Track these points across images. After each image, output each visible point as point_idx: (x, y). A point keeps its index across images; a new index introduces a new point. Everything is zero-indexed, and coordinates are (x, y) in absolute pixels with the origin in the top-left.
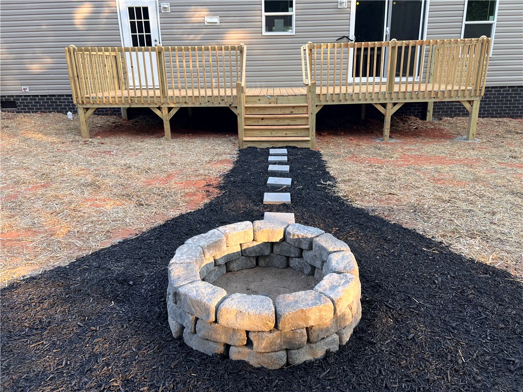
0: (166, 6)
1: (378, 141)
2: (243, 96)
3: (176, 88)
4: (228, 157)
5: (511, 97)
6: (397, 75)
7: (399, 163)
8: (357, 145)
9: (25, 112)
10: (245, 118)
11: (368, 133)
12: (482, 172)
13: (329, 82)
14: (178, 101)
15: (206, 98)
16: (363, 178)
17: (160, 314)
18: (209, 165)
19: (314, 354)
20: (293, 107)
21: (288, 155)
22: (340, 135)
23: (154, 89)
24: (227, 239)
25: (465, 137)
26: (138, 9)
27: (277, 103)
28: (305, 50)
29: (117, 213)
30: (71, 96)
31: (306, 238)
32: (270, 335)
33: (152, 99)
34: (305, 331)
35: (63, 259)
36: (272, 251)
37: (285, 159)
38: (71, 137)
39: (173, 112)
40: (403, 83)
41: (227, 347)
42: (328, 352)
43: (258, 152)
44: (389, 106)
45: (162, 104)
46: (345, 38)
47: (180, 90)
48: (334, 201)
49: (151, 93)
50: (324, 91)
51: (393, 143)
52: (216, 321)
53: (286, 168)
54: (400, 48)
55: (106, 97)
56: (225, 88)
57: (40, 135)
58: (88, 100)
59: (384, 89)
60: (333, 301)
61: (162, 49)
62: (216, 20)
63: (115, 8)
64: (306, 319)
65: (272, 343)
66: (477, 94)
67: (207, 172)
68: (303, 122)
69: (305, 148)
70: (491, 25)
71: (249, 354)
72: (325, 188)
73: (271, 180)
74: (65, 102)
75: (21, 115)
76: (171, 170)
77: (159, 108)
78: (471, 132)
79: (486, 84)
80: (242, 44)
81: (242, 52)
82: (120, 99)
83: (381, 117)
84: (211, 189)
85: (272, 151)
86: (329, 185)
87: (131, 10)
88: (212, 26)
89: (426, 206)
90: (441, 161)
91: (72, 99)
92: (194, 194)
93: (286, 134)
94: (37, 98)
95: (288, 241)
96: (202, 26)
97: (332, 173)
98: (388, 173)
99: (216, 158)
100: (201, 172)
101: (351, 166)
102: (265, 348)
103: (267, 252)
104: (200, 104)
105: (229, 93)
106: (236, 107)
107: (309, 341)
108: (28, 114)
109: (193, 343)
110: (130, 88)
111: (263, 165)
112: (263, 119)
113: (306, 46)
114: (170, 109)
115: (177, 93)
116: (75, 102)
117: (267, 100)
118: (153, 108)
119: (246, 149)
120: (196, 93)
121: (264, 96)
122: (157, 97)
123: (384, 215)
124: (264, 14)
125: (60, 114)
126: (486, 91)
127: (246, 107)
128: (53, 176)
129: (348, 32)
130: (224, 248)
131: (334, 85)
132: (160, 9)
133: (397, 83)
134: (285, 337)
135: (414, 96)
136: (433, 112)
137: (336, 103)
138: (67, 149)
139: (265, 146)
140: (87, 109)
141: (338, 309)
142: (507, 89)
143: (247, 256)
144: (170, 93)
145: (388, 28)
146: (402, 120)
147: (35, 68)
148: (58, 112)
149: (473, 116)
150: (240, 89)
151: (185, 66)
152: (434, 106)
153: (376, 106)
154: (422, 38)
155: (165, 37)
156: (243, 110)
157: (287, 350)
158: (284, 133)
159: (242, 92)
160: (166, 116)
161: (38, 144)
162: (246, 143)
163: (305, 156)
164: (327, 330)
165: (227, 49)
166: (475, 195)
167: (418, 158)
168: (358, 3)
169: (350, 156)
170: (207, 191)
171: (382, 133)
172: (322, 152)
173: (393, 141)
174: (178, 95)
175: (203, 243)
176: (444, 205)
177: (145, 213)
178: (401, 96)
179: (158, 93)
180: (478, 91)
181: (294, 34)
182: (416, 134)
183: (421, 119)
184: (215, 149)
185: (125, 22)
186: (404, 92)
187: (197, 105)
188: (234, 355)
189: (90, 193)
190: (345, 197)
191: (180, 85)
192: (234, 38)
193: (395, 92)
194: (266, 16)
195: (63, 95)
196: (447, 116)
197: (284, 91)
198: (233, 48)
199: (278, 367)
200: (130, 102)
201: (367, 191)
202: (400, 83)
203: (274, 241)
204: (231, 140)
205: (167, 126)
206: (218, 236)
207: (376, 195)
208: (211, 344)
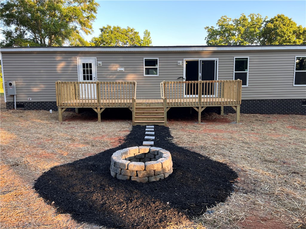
0: (100, 63)
1: (196, 123)
2: (135, 103)
3: (105, 99)
4: (128, 129)
5: (259, 104)
6: (203, 94)
7: (202, 132)
8: (186, 125)
9: (28, 110)
10: (136, 113)
11: (192, 120)
12: (236, 136)
13: (173, 97)
14: (105, 105)
15: (118, 104)
16: (185, 137)
17: (108, 172)
18: (119, 132)
19: (156, 179)
20: (157, 108)
21: (154, 128)
22: (179, 121)
23: (94, 99)
24: (130, 151)
25: (235, 122)
26: (87, 64)
27: (150, 106)
28: (162, 84)
29: (85, 148)
30: (56, 102)
31: (157, 151)
32: (143, 172)
33: (93, 104)
34: (153, 171)
35: (69, 161)
36: (145, 157)
37: (153, 129)
38: (54, 121)
39: (103, 110)
40: (206, 98)
41: (130, 177)
42: (160, 179)
43: (141, 127)
44: (200, 108)
45: (98, 106)
46: (181, 78)
47: (106, 100)
48: (171, 144)
49: (93, 101)
50: (171, 101)
51: (202, 124)
52: (127, 169)
53: (153, 133)
54: (203, 84)
55: (72, 103)
56: (127, 99)
57: (39, 120)
58: (63, 104)
59: (197, 100)
60: (162, 163)
61: (99, 83)
62: (123, 69)
63: (76, 64)
64: (154, 167)
65: (144, 174)
66: (238, 103)
67: (119, 135)
68: (162, 114)
69: (162, 126)
70: (246, 73)
71: (137, 178)
72: (168, 140)
73: (146, 137)
74: (48, 105)
75: (26, 111)
76: (103, 134)
77: (96, 108)
78: (237, 119)
79: (241, 99)
80: (134, 81)
81: (134, 84)
82: (78, 104)
83: (197, 113)
84: (121, 141)
85: (147, 127)
86: (170, 139)
87: (84, 64)
88: (121, 72)
89: (207, 146)
90: (221, 131)
91: (56, 104)
92: (114, 142)
93: (154, 120)
94: (35, 103)
95: (150, 152)
96: (116, 72)
97: (172, 135)
98: (196, 135)
99: (123, 129)
100: (117, 134)
101: (181, 133)
102: (142, 176)
103: (143, 157)
104: (115, 106)
105: (128, 101)
106: (132, 108)
107: (154, 175)
108: (30, 111)
109: (120, 177)
110: (80, 99)
111: (143, 132)
112: (143, 113)
113: (163, 83)
114: (101, 109)
115: (105, 101)
116: (57, 105)
117: (146, 105)
118: (94, 108)
119: (136, 126)
120: (114, 102)
121: (144, 103)
122: (96, 103)
123: (190, 149)
124: (145, 67)
125: (45, 111)
126: (242, 102)
127: (136, 108)
128: (53, 136)
129: (182, 75)
130: (129, 154)
131: (175, 98)
132: (97, 64)
133: (203, 98)
134: (147, 173)
135: (210, 104)
136: (224, 111)
137: (176, 106)
138: (54, 126)
139: (144, 125)
140: (63, 108)
141: (163, 165)
142: (257, 101)
143: (136, 158)
144: (102, 101)
145: (200, 74)
146: (209, 114)
147: (35, 89)
148: (45, 110)
149: (237, 112)
150: (134, 100)
151: (106, 89)
152: (224, 108)
153: (194, 108)
154: (216, 80)
155: (99, 76)
156: (135, 109)
157: (148, 177)
158: (153, 119)
159: (135, 101)
160: (99, 112)
161: (40, 124)
162: (136, 123)
163: (162, 129)
164: (160, 172)
165: (128, 83)
166: (228, 143)
167: (210, 130)
168: (187, 63)
169: (182, 129)
170: (120, 141)
171: (198, 120)
172: (170, 127)
173: (203, 123)
174: (105, 102)
175: (122, 152)
176: (214, 146)
177: (96, 148)
178: (205, 104)
179: (96, 101)
180: (238, 102)
181: (158, 76)
182: (214, 121)
183: (218, 114)
184: (122, 126)
185: (81, 70)
186: (206, 102)
187: (114, 107)
188: (133, 179)
189: (72, 142)
190: (176, 143)
191: (106, 98)
192: (130, 78)
193: (202, 102)
194: (146, 68)
195: (48, 102)
196: (230, 113)
197: (153, 101)
198: (131, 83)
199: (145, 182)
200: (83, 105)
201: (185, 141)
202: (204, 98)
203: (146, 152)
204: (129, 123)
205: (99, 116)
206: (127, 150)
207: (188, 143)
208: (126, 176)
